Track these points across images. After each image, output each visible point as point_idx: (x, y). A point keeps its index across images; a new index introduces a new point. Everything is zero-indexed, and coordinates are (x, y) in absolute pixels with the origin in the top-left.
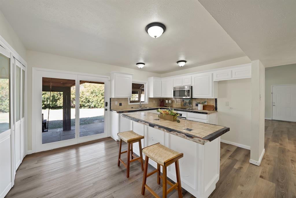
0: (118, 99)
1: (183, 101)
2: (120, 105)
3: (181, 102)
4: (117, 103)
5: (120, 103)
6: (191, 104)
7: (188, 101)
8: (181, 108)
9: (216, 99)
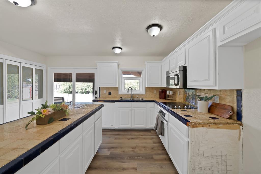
0: (107, 88)
1: (186, 92)
2: (109, 94)
3: (184, 95)
4: (106, 92)
5: (109, 92)
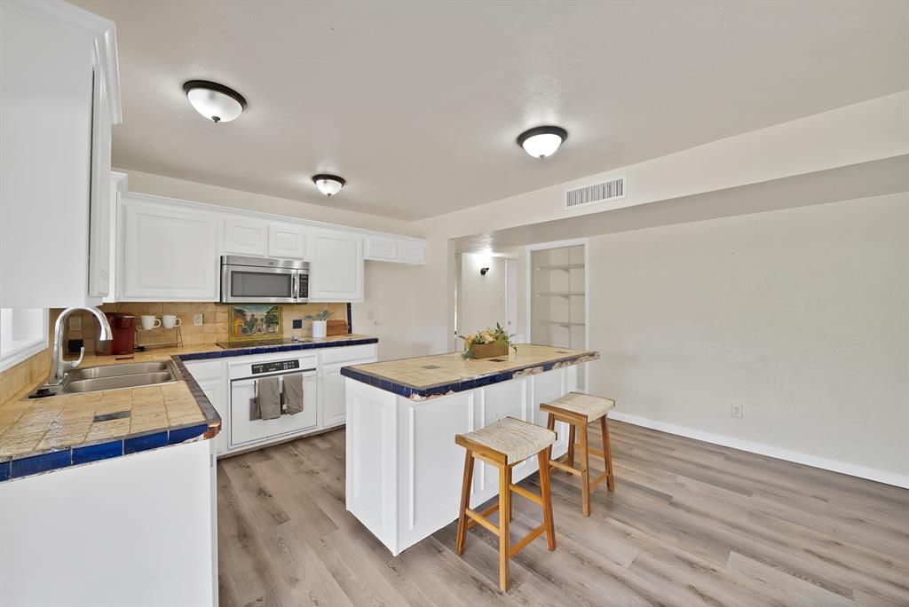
1: (242, 313)
3: (231, 320)
6: (277, 323)
7: (261, 314)
8: (231, 345)
9: (349, 305)
